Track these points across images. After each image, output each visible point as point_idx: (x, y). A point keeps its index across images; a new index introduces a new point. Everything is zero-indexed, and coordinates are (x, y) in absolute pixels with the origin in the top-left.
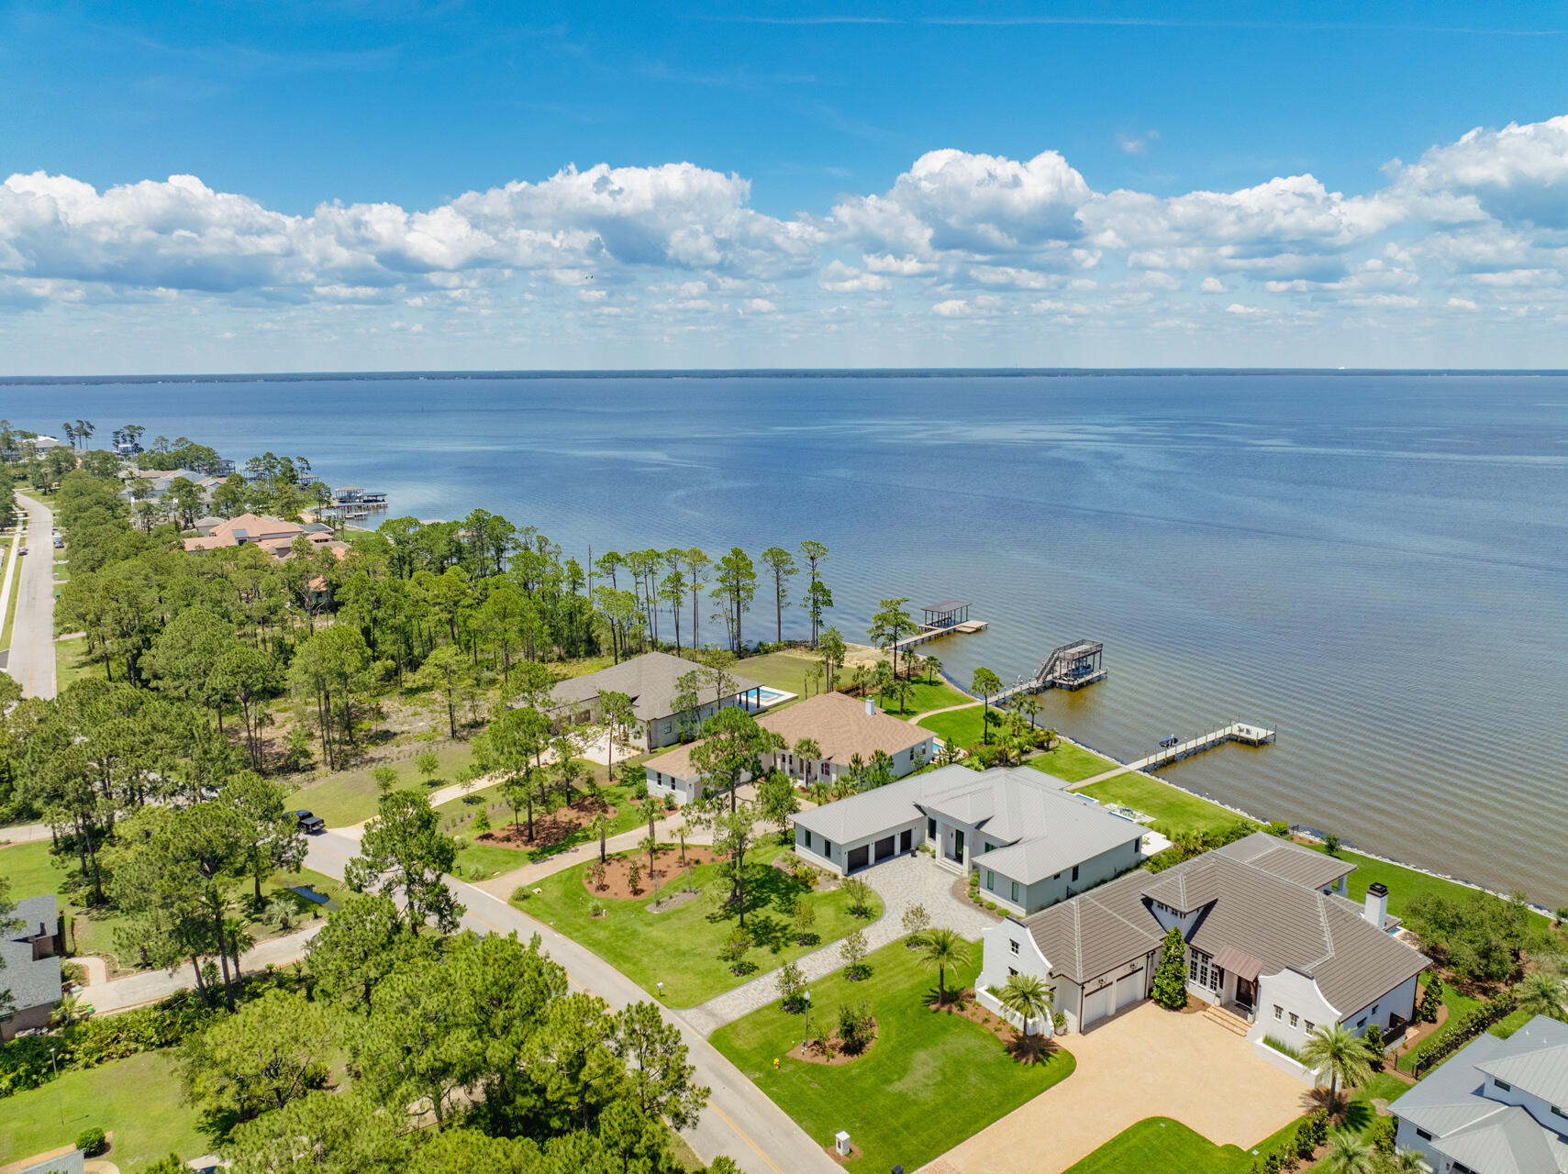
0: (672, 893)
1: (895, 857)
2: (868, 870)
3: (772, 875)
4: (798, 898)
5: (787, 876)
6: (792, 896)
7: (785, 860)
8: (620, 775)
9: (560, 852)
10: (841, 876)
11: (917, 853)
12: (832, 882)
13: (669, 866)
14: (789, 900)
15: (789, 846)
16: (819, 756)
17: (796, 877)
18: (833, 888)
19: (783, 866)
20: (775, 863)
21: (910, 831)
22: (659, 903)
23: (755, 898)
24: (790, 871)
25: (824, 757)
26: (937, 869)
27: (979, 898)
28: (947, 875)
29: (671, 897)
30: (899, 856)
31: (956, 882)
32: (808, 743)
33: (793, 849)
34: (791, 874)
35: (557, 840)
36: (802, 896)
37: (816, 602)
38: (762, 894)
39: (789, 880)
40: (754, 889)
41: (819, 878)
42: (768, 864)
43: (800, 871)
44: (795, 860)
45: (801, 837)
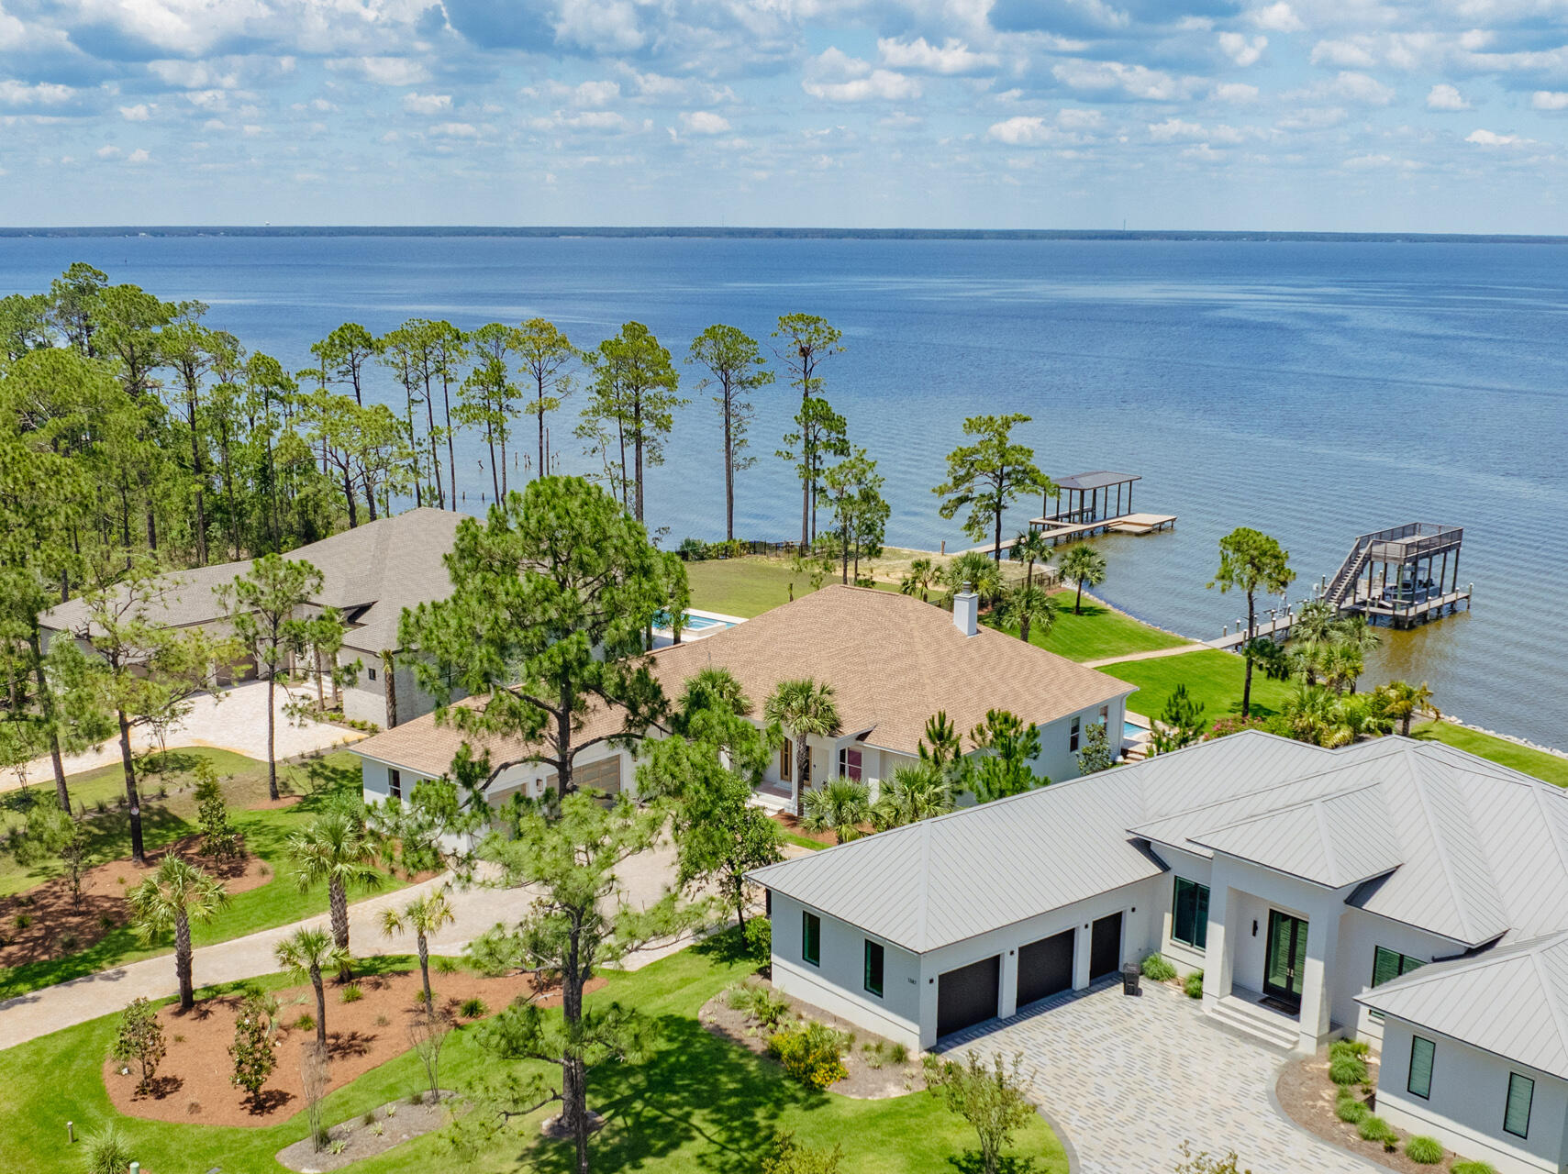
0: (372, 1106)
1: (1076, 996)
2: (1000, 1035)
3: (698, 1047)
4: (781, 1127)
5: (747, 1053)
6: (760, 1116)
7: (739, 1004)
8: (303, 786)
9: (66, 979)
10: (916, 1053)
11: (1143, 983)
12: (889, 1071)
13: (383, 1022)
14: (752, 1129)
15: (754, 965)
16: (834, 727)
17: (773, 1055)
18: (894, 1092)
19: (732, 1022)
20: (709, 1013)
21: (1116, 920)
22: (324, 1140)
23: (640, 1124)
24: (756, 1039)
25: (849, 730)
26: (1211, 1032)
27: (1377, 1124)
28: (1249, 1048)
29: (369, 1120)
30: (1087, 992)
31: (1283, 1073)
32: (805, 690)
33: (765, 973)
34: (758, 1046)
35: (71, 945)
36: (793, 1121)
37: (810, 446)
38: (663, 1108)
39: (752, 1066)
40: (638, 1093)
41: (846, 1059)
42: (689, 1015)
43: (788, 1037)
44: (772, 1002)
45: (789, 934)
